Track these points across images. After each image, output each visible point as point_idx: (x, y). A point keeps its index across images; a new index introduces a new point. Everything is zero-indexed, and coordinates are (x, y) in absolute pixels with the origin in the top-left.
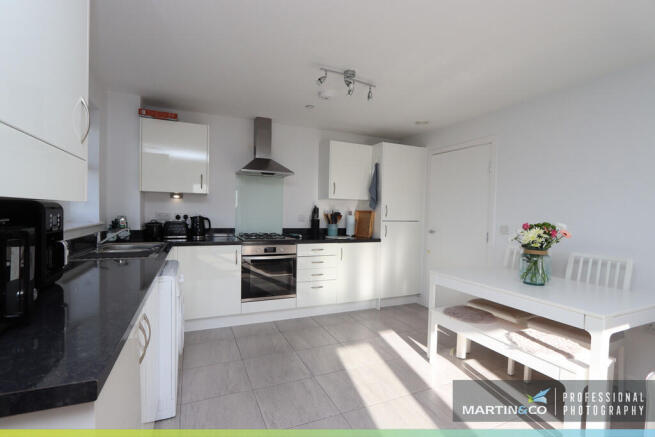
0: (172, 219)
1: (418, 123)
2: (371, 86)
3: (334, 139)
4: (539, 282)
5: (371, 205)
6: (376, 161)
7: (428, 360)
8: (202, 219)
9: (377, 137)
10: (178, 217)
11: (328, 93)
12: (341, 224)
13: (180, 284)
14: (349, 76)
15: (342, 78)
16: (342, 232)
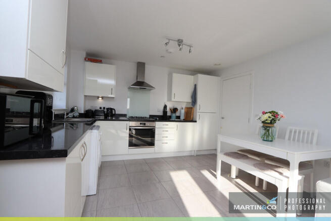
0: (98, 108)
1: (216, 65)
2: (190, 46)
3: (175, 72)
4: (270, 140)
5: (192, 104)
6: (195, 83)
7: (216, 178)
8: (112, 109)
9: (195, 72)
10: (101, 108)
11: (171, 50)
12: (178, 114)
13: (100, 135)
14: (180, 42)
15: (177, 43)
16: (178, 117)
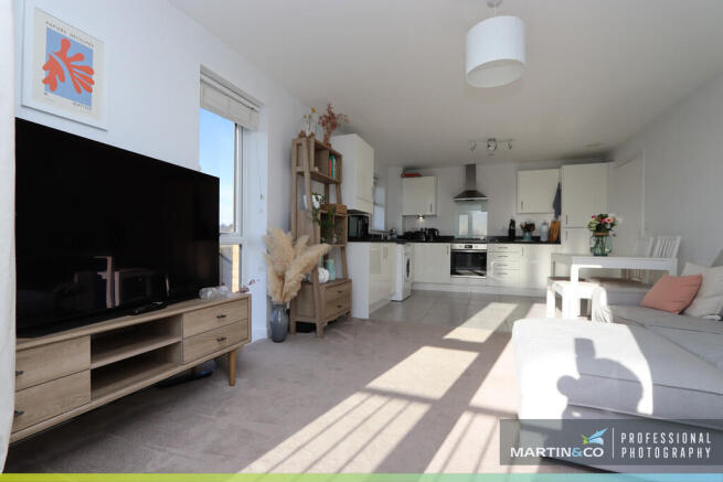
0: (419, 230)
2: (511, 141)
5: (556, 216)
6: (559, 181)
8: (434, 230)
10: (422, 229)
12: (535, 233)
16: (536, 237)
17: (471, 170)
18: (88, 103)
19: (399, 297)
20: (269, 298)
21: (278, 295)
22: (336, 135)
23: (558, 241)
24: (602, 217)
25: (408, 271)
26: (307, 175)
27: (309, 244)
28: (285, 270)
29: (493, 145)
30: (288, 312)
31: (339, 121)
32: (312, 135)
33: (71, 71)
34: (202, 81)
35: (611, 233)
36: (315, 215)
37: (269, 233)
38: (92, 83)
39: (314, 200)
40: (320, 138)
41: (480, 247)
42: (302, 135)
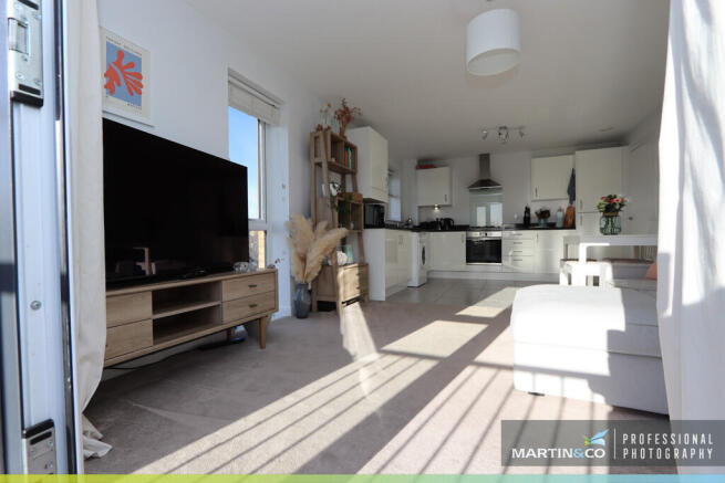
2: (521, 129)
5: (571, 202)
6: (573, 167)
8: (449, 220)
10: (437, 219)
17: (484, 159)
18: (139, 103)
19: (415, 283)
20: (292, 278)
21: (300, 276)
22: (351, 128)
23: (573, 227)
24: (611, 198)
25: (423, 258)
26: (324, 165)
27: (328, 228)
28: (307, 251)
29: (504, 132)
30: (310, 292)
31: (353, 114)
32: (329, 128)
33: (125, 77)
34: (229, 82)
35: (620, 213)
36: (332, 202)
37: (291, 219)
38: (142, 86)
39: (331, 188)
40: (336, 131)
41: (495, 234)
42: (319, 128)
